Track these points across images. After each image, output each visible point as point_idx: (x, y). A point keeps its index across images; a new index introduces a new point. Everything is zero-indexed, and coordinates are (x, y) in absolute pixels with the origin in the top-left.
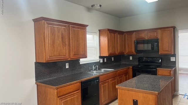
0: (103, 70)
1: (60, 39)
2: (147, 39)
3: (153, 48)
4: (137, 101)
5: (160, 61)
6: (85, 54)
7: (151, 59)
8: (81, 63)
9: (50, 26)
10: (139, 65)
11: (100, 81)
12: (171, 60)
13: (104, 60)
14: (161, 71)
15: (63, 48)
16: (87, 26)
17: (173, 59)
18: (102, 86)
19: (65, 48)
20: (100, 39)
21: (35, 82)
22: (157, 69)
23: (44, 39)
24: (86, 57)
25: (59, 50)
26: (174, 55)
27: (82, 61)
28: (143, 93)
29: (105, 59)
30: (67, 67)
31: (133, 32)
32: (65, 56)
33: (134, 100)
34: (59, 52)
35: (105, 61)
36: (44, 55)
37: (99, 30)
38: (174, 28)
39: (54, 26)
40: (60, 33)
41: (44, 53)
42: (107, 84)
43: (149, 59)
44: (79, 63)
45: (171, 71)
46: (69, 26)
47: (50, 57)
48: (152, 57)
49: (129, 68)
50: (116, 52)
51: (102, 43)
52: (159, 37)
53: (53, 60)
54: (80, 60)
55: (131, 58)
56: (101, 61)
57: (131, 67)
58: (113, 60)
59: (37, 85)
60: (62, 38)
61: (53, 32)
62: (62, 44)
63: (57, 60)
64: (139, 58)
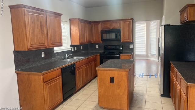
0: (75, 58)
1: (39, 28)
2: (111, 29)
3: (116, 37)
4: (113, 78)
5: (122, 48)
6: (61, 42)
7: (114, 47)
8: (55, 52)
9: (29, 13)
10: (104, 52)
11: (76, 68)
12: (130, 47)
13: (74, 49)
14: (123, 56)
15: (42, 36)
16: (62, 14)
17: (131, 46)
18: (78, 71)
19: (43, 36)
20: (71, 28)
21: (15, 71)
22: (120, 54)
23: (25, 27)
24: (61, 46)
25: (39, 39)
26: (132, 43)
27: (57, 50)
28: (118, 71)
29: (76, 48)
30: (43, 56)
31: (99, 22)
32: (44, 44)
33: (111, 78)
34: (39, 41)
35: (76, 50)
36: (26, 43)
37: (69, 19)
38: (132, 19)
39: (33, 14)
40: (39, 21)
41: (26, 41)
42: (81, 70)
43: (113, 46)
44: (54, 51)
45: (130, 56)
46: (46, 14)
47: (31, 45)
48: (115, 44)
49: (97, 55)
50: (86, 41)
51: (73, 32)
52: (121, 27)
53: (34, 48)
54: (54, 49)
55: (97, 47)
56: (73, 50)
57: (99, 54)
58: (82, 49)
59: (17, 74)
60: (41, 26)
61: (32, 20)
62: (41, 32)
63: (38, 48)
64: (104, 46)
